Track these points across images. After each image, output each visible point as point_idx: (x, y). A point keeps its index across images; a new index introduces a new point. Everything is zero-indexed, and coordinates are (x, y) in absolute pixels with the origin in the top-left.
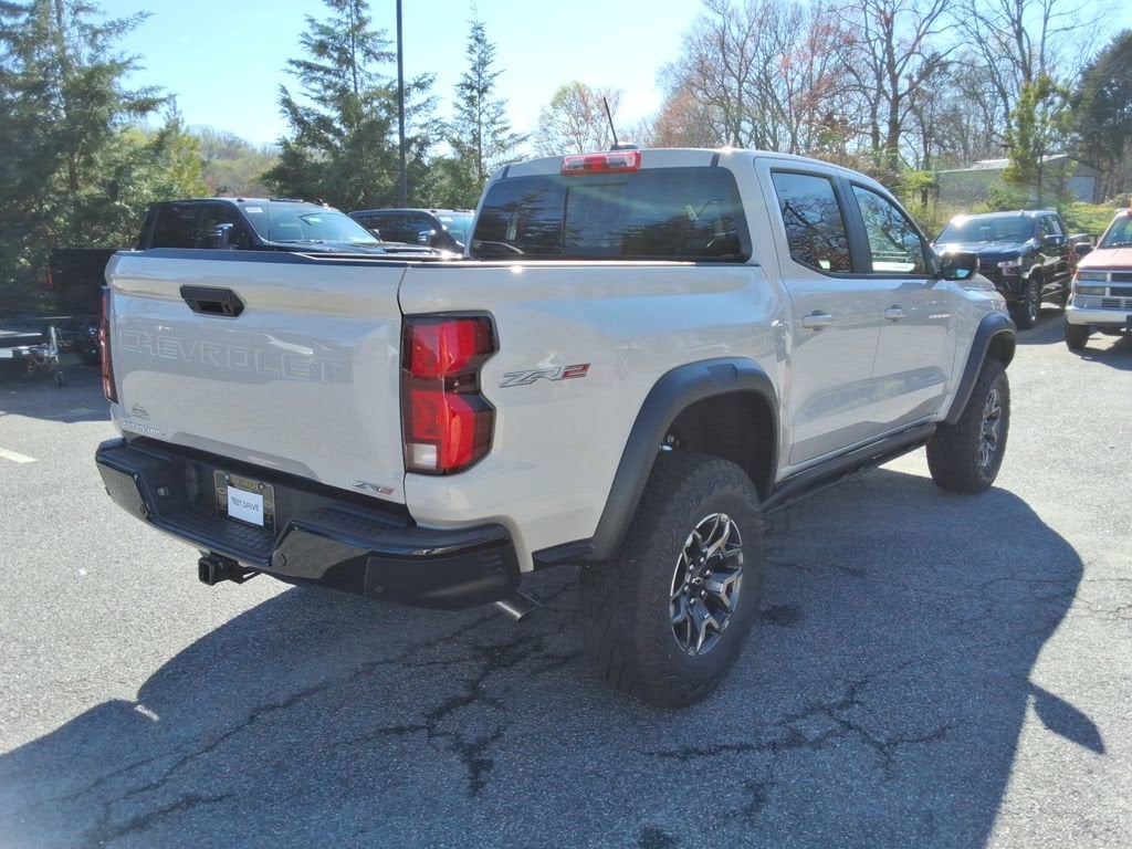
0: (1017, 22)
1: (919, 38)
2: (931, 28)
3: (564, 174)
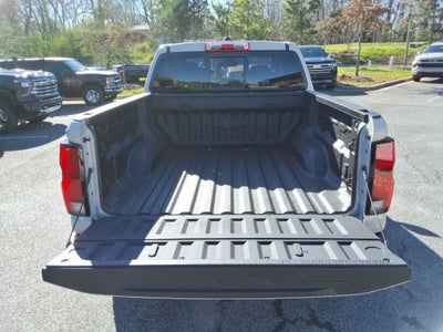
3: (207, 51)
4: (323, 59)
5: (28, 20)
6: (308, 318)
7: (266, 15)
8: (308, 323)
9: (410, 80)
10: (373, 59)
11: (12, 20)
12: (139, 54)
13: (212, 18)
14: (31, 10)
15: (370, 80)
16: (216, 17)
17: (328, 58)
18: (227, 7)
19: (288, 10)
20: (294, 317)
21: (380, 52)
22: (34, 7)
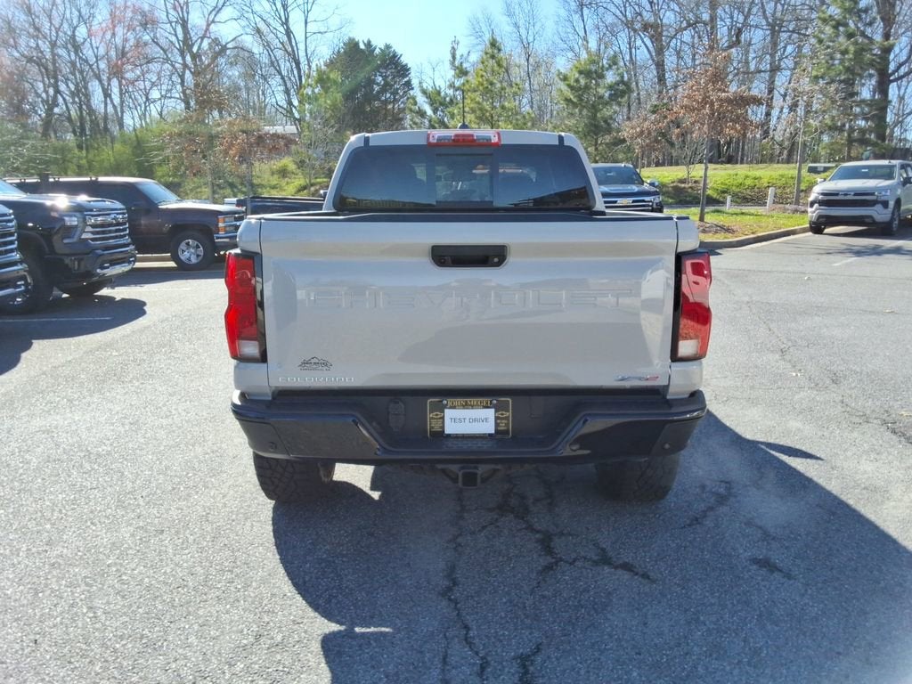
0: (286, 23)
1: (208, 25)
2: (217, 19)
3: (430, 145)
4: (635, 188)
5: (50, 111)
6: (596, 558)
7: (526, 109)
8: (596, 563)
9: (804, 231)
10: (735, 195)
11: (18, 111)
12: (274, 180)
13: (422, 114)
14: (57, 91)
15: (728, 230)
16: (429, 112)
17: (646, 187)
18: (451, 92)
19: (568, 100)
20: (574, 556)
21: (749, 182)
22: (62, 87)
